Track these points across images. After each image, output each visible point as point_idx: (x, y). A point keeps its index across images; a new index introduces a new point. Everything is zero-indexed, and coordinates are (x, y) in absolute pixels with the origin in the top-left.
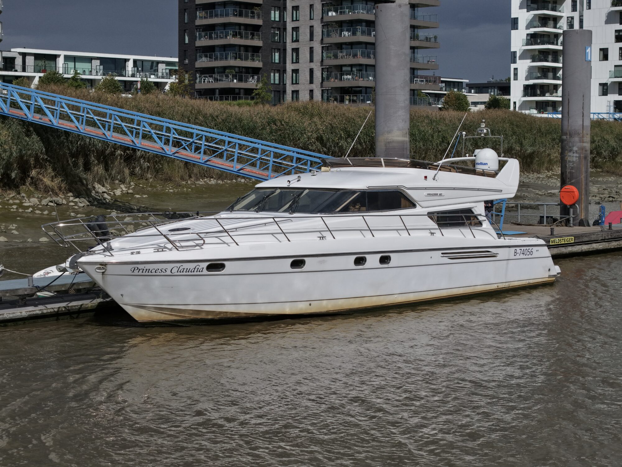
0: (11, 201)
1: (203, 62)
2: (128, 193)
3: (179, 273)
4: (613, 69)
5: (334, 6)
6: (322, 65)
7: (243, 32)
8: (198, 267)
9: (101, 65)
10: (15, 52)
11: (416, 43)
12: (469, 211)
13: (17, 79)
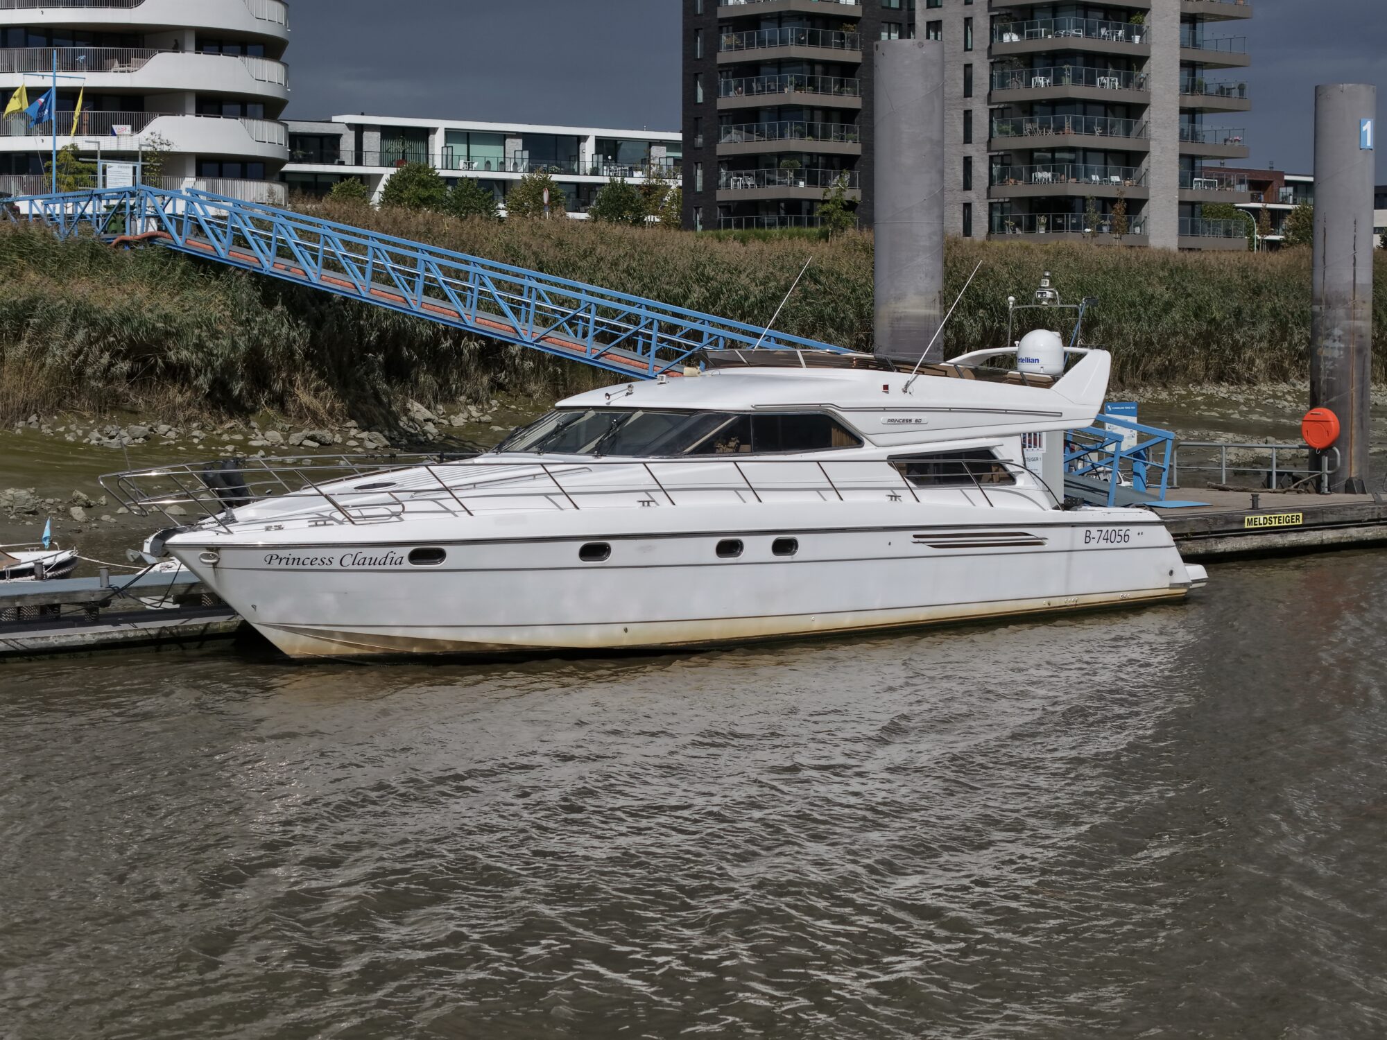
0: (226, 437)
1: (733, 143)
2: (480, 422)
3: (356, 567)
5: (1016, 20)
6: (989, 150)
7: (819, 77)
8: (391, 555)
9: (524, 149)
10: (341, 122)
11: (1193, 101)
12: (986, 453)
13: (342, 180)
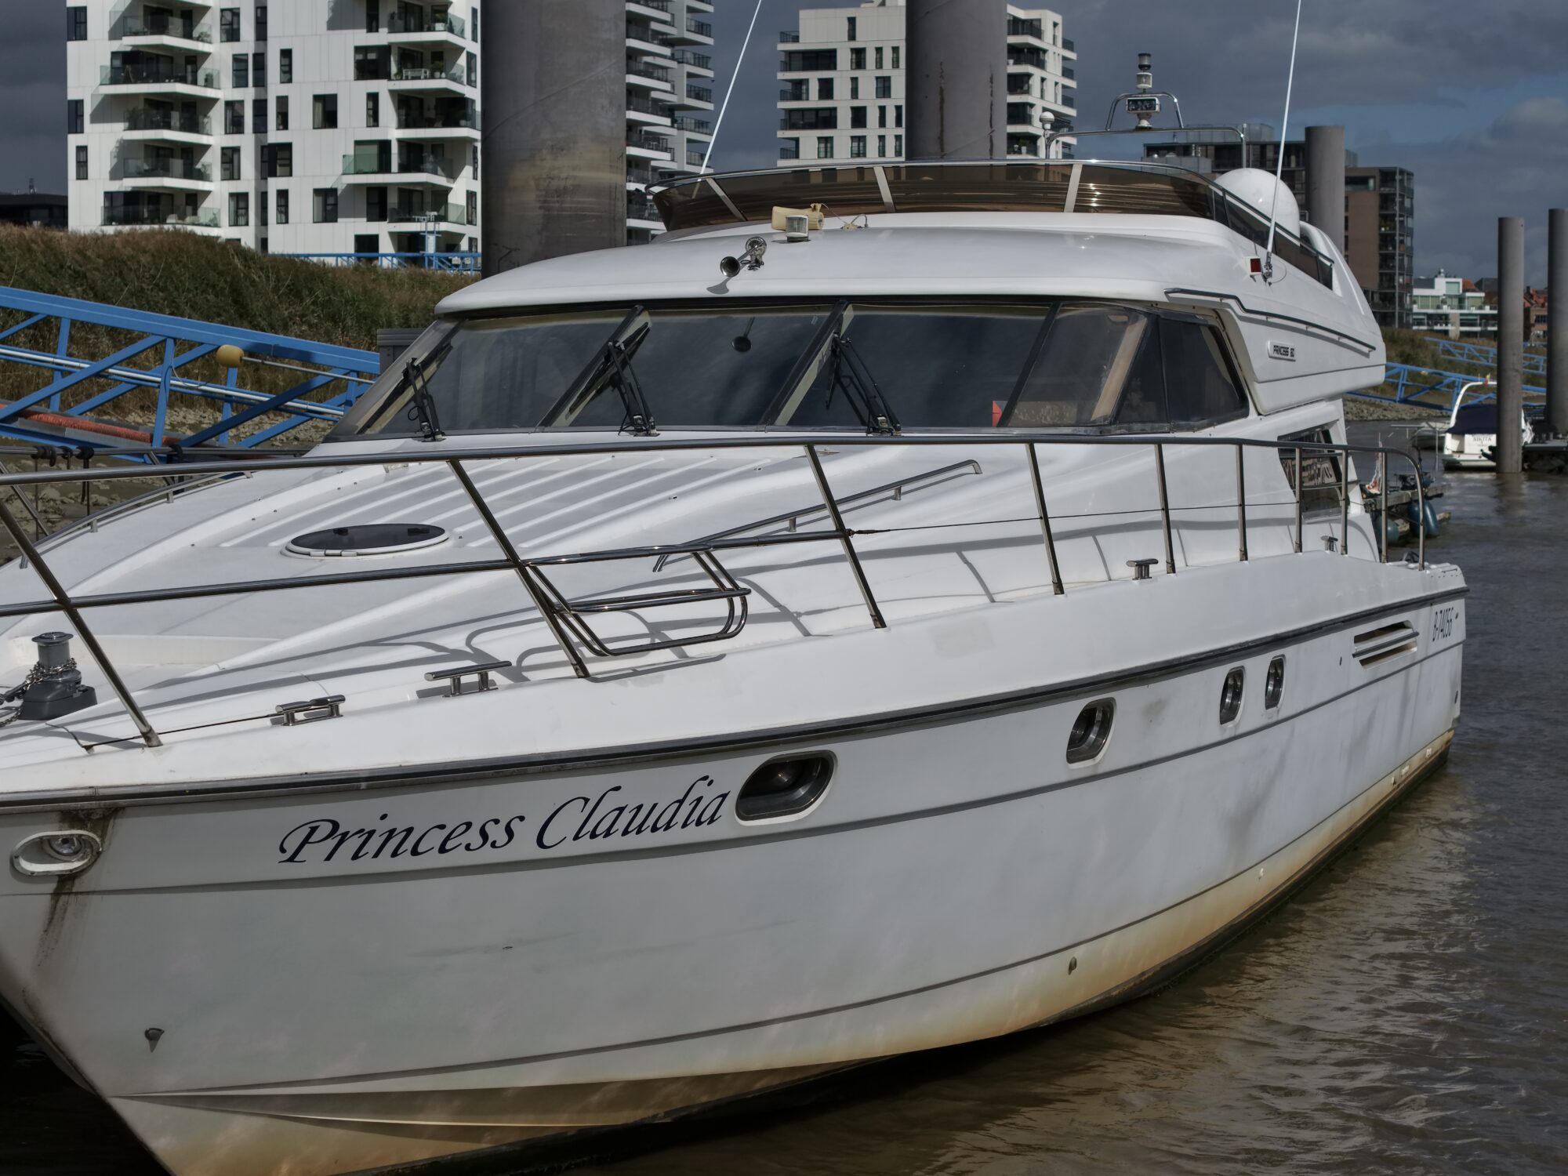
3: (585, 846)
4: (351, 151)
